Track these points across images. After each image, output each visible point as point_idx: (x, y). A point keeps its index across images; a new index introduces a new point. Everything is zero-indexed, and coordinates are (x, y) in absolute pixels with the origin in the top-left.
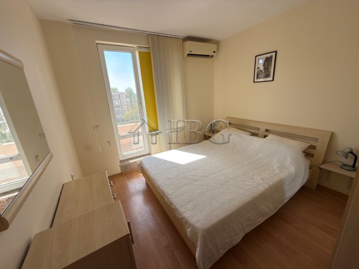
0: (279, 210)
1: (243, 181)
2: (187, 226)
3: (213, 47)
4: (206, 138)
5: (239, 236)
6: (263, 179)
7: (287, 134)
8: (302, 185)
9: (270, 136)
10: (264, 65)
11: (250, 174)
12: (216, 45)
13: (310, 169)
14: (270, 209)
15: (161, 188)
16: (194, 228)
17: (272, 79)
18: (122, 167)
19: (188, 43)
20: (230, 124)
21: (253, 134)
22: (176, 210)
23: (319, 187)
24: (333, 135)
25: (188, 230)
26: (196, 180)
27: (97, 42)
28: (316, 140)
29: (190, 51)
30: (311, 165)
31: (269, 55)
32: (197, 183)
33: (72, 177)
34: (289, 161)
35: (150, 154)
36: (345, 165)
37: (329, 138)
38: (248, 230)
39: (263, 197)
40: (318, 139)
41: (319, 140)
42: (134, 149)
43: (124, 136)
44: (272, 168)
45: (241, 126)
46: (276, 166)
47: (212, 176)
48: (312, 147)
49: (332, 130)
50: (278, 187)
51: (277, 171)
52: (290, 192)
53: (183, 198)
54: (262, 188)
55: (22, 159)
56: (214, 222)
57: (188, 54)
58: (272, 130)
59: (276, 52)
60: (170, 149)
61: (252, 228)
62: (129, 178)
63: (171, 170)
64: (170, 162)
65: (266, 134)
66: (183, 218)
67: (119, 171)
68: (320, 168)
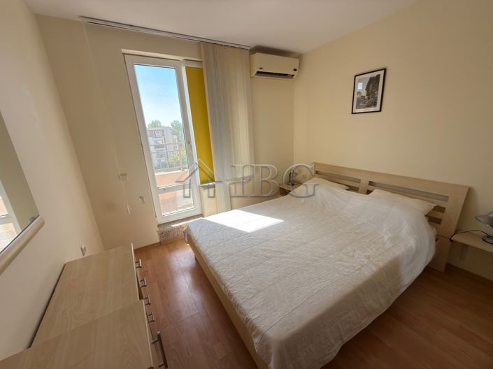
0: (392, 304)
1: (339, 260)
2: (254, 333)
3: (294, 62)
4: (284, 192)
5: (334, 349)
6: (368, 258)
7: (401, 189)
8: (427, 264)
9: (376, 192)
10: (367, 89)
11: (349, 248)
12: (298, 60)
13: (436, 240)
14: (379, 304)
15: (216, 269)
16: (264, 339)
17: (379, 110)
18: (161, 234)
19: (258, 55)
20: (317, 172)
21: (351, 188)
22: (238, 306)
23: (449, 268)
24: (470, 192)
25: (256, 340)
26: (269, 258)
27: (124, 51)
28: (446, 198)
29: (261, 68)
30: (437, 235)
31: (374, 74)
32: (270, 262)
33: (83, 251)
34: (405, 229)
35: (202, 215)
36: (489, 237)
37: (464, 197)
38: (347, 338)
39: (370, 286)
40: (448, 197)
41: (450, 198)
42: (180, 208)
43: (164, 189)
44: (381, 240)
45: (333, 176)
46: (386, 237)
47: (292, 251)
48: (440, 209)
49: (470, 185)
50: (392, 270)
51: (388, 245)
52: (408, 277)
53: (248, 286)
54: (367, 272)
55: (12, 222)
56: (296, 328)
57: (258, 72)
58: (379, 183)
59: (385, 70)
60: (232, 209)
61: (354, 334)
62: (171, 251)
63: (231, 241)
64: (230, 229)
65: (370, 188)
66: (248, 320)
67: (157, 240)
68: (452, 241)
